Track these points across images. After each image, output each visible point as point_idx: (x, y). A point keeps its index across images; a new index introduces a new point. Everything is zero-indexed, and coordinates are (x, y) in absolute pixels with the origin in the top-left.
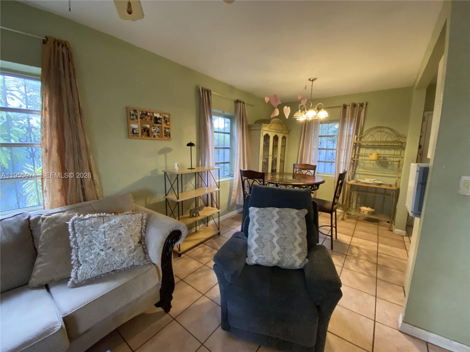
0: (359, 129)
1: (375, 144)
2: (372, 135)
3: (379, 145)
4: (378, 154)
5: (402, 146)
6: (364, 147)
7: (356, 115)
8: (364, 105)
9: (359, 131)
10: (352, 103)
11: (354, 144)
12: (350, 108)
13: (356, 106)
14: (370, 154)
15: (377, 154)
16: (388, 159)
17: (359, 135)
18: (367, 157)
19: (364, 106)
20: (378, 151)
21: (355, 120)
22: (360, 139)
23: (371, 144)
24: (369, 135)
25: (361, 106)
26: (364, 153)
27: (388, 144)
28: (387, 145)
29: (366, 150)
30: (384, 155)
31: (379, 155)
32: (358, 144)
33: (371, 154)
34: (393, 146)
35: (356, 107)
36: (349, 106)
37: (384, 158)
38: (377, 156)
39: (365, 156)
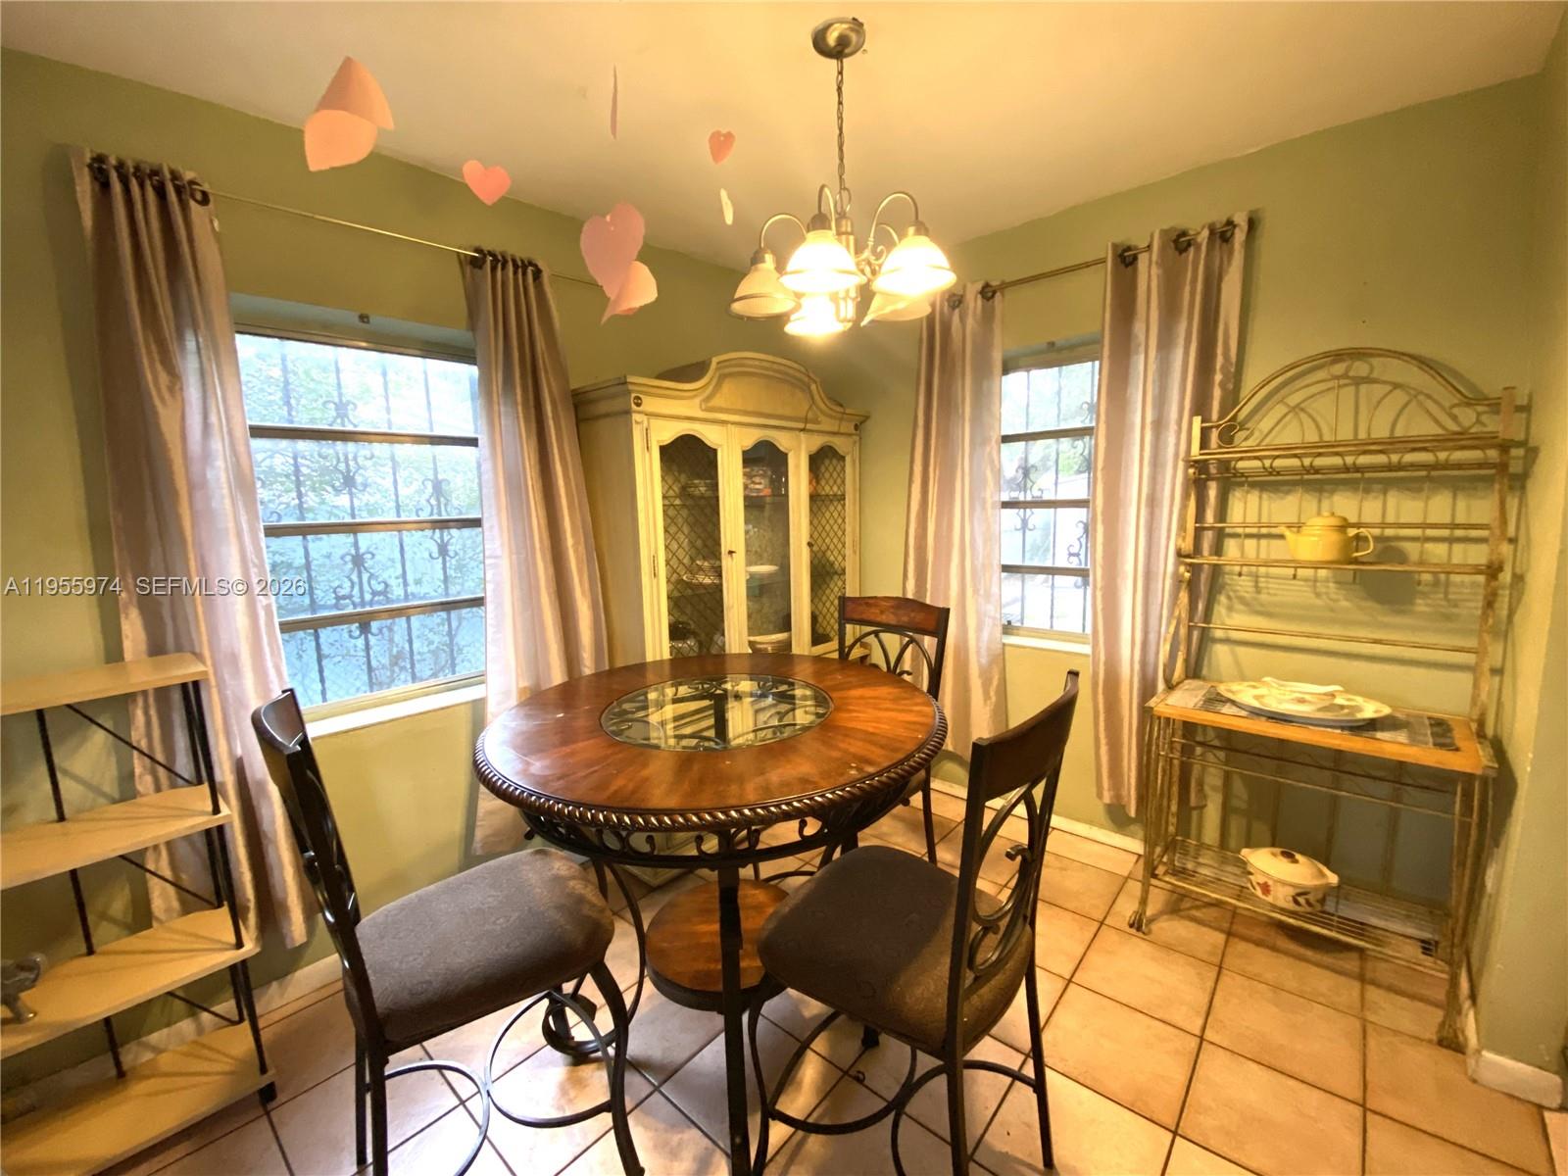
0: (1218, 377)
1: (1319, 462)
2: (1297, 409)
3: (1346, 469)
4: (1344, 526)
5: (1502, 467)
6: (1253, 485)
7: (1191, 296)
8: (1237, 231)
9: (1217, 393)
10: (1164, 233)
11: (1191, 471)
12: (1155, 257)
13: (1189, 244)
14: (1289, 526)
15: (1334, 522)
16: (1412, 549)
17: (1215, 416)
18: (1275, 543)
19: (1240, 236)
20: (1345, 504)
21: (1187, 328)
22: (1227, 437)
23: (1295, 462)
24: (1280, 410)
25: (1218, 242)
26: (1252, 518)
27: (1409, 458)
28: (1400, 467)
29: (1265, 504)
30: (1383, 525)
31: (1352, 532)
32: (1213, 470)
33: (1297, 527)
34: (1446, 466)
35: (1192, 250)
36: (1149, 247)
37: (1389, 550)
38: (1334, 537)
39: (1259, 536)
